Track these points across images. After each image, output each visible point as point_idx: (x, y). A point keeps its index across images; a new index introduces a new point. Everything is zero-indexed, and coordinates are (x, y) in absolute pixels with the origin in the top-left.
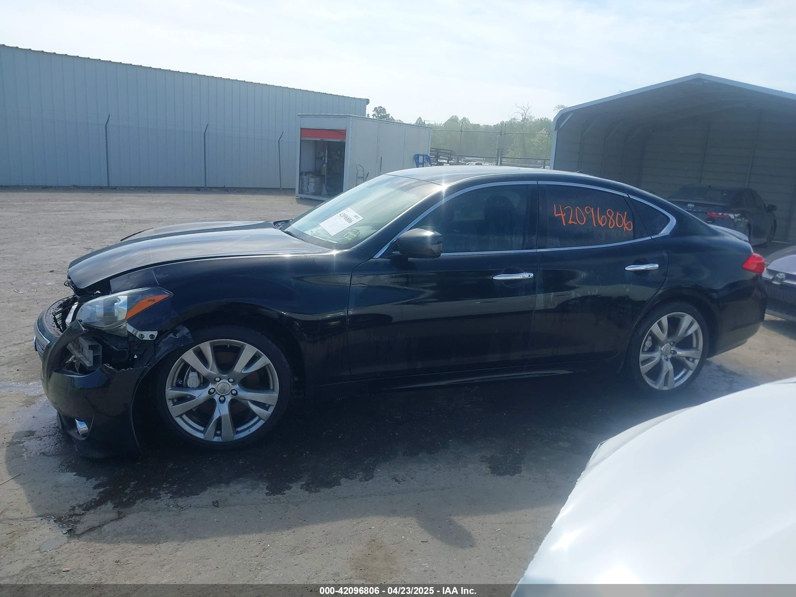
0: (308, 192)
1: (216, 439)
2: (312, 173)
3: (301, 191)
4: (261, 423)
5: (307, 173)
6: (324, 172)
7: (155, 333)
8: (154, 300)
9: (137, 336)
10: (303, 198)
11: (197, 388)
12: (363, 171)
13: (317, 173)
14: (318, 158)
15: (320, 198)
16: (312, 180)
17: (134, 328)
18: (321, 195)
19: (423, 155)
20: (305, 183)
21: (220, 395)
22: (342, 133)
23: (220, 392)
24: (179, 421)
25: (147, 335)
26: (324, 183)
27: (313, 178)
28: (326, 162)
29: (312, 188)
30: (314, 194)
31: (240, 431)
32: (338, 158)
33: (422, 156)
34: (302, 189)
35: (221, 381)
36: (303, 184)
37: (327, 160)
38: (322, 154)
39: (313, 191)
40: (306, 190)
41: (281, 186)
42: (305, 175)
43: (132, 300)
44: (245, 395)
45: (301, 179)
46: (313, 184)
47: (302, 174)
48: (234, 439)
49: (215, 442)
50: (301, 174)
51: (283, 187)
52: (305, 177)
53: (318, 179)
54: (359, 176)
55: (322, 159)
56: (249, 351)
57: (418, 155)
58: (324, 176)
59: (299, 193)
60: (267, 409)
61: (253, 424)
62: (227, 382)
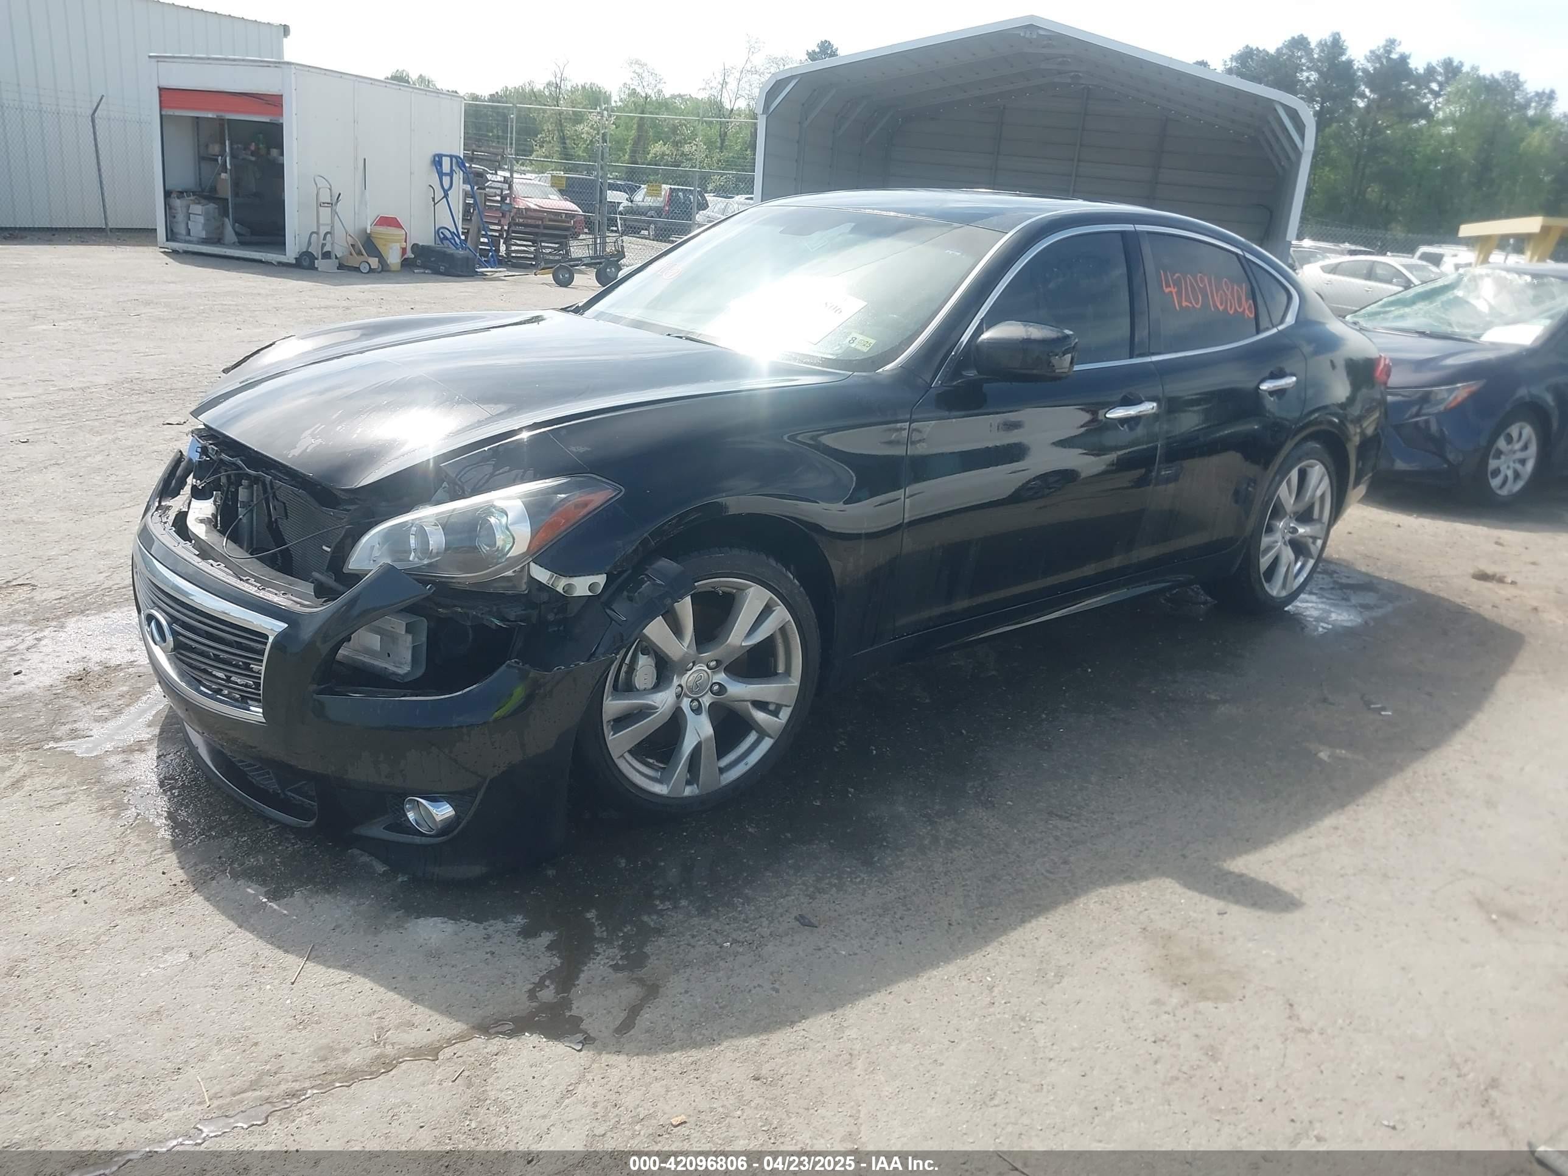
0: (188, 238)
1: (688, 791)
2: (194, 193)
3: (171, 236)
4: (767, 744)
5: (182, 193)
6: (226, 190)
7: (601, 579)
8: (586, 505)
9: (560, 589)
10: (181, 251)
11: (653, 688)
12: (330, 189)
13: (206, 193)
14: (204, 158)
15: (225, 250)
16: (197, 209)
17: (550, 573)
18: (221, 244)
19: (451, 157)
20: (180, 217)
21: (690, 697)
22: (274, 102)
23: (692, 691)
24: (623, 765)
25: (582, 586)
26: (228, 216)
27: (199, 203)
28: (229, 166)
29: (198, 226)
30: (205, 241)
31: (726, 766)
32: (253, 159)
33: (449, 158)
34: (172, 230)
35: (695, 669)
36: (174, 217)
37: (231, 164)
38: (215, 149)
39: (203, 235)
40: (183, 231)
41: (106, 224)
42: (178, 198)
43: (536, 508)
44: (739, 690)
45: (168, 206)
46: (201, 219)
47: (170, 196)
48: (720, 786)
49: (686, 798)
50: (167, 194)
51: (111, 226)
52: (177, 203)
53: (212, 206)
54: (322, 200)
55: (217, 160)
56: (755, 597)
57: (440, 156)
58: (227, 199)
59: (167, 240)
60: (775, 713)
61: (749, 748)
62: (706, 668)
